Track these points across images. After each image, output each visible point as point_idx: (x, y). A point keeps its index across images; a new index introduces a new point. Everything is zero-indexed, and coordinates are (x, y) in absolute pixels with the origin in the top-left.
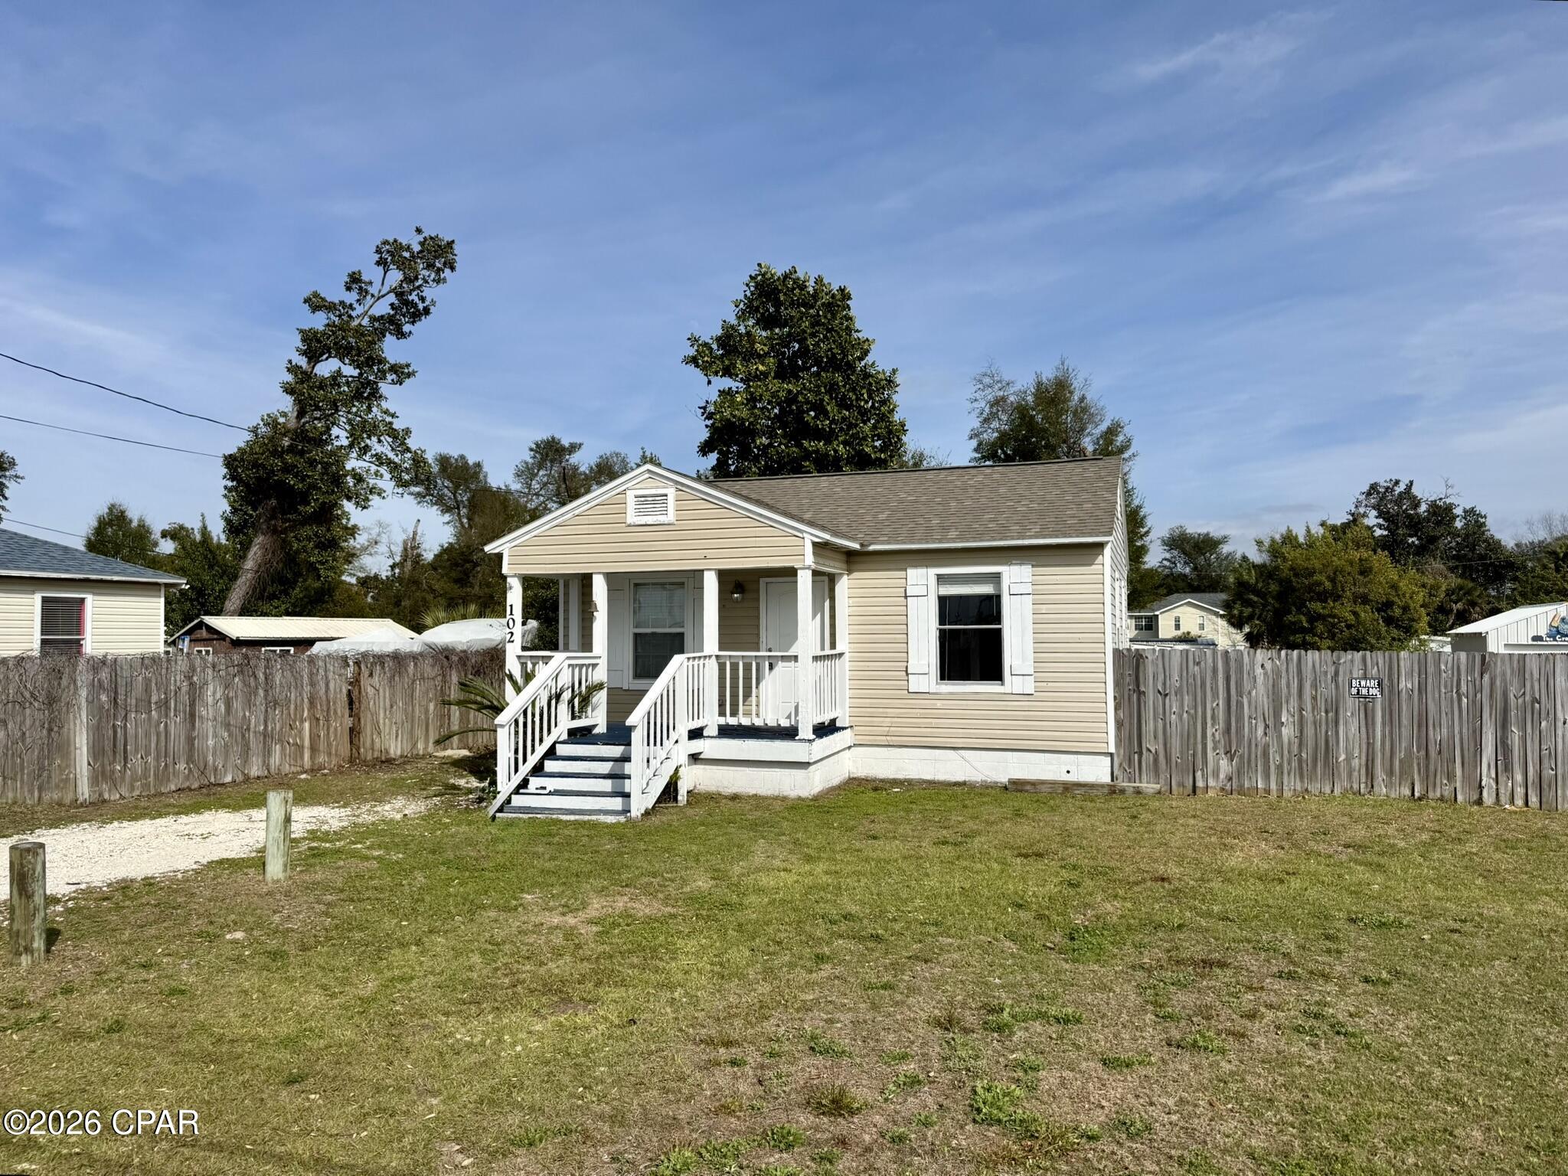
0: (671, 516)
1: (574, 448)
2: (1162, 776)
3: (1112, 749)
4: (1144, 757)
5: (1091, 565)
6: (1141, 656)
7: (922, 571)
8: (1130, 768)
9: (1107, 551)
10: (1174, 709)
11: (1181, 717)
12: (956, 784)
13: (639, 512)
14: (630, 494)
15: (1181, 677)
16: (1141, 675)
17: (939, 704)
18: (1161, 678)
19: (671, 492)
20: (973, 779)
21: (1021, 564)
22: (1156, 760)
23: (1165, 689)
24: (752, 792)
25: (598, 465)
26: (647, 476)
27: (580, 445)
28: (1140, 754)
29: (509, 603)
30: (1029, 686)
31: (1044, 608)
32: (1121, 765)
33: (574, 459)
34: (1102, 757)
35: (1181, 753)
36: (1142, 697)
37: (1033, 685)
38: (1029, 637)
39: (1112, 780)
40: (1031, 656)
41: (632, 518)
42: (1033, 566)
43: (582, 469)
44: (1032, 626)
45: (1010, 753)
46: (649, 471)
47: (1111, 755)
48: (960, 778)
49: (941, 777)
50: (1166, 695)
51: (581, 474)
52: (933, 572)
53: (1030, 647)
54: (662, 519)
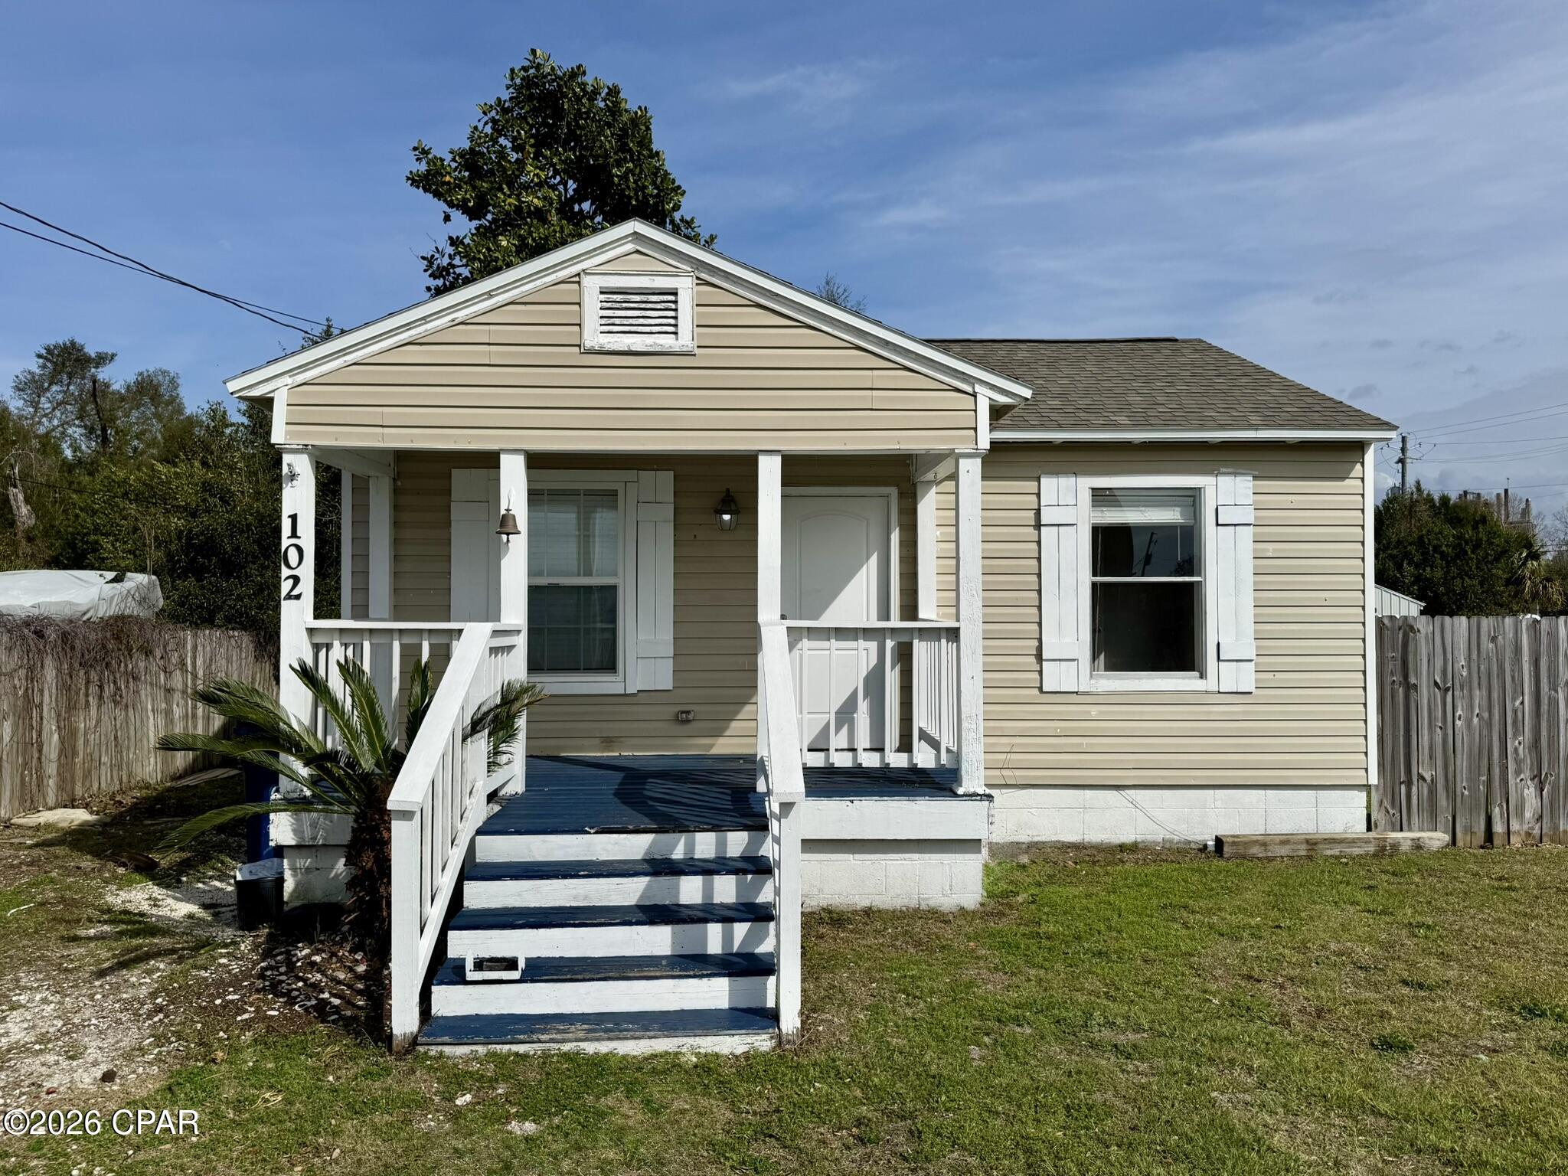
0: (685, 339)
1: (102, 359)
2: (1441, 819)
3: (1374, 779)
4: (1414, 790)
5: (1343, 478)
6: (1411, 628)
7: (1066, 482)
8: (1393, 807)
9: (1370, 456)
10: (1459, 712)
11: (1469, 722)
12: (1122, 847)
13: (609, 324)
14: (592, 285)
15: (1469, 659)
16: (1411, 657)
17: (1094, 711)
18: (1439, 663)
19: (685, 286)
20: (1150, 838)
21: (1235, 474)
22: (1433, 792)
23: (1445, 681)
24: (863, 902)
25: (138, 383)
26: (630, 247)
27: (113, 356)
28: (1409, 783)
29: (286, 511)
30: (1245, 677)
31: (1270, 549)
32: (1381, 803)
33: (103, 374)
34: (1356, 793)
35: (1469, 779)
36: (1413, 693)
37: (1253, 676)
38: (1248, 598)
39: (1369, 829)
40: (1250, 629)
41: (594, 336)
42: (1255, 478)
43: (115, 387)
44: (1251, 578)
45: (1211, 792)
46: (636, 235)
47: (1367, 787)
48: (1127, 837)
49: (1096, 836)
50: (1447, 689)
51: (113, 393)
52: (1086, 483)
53: (1249, 614)
54: (666, 342)
